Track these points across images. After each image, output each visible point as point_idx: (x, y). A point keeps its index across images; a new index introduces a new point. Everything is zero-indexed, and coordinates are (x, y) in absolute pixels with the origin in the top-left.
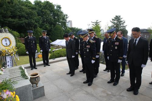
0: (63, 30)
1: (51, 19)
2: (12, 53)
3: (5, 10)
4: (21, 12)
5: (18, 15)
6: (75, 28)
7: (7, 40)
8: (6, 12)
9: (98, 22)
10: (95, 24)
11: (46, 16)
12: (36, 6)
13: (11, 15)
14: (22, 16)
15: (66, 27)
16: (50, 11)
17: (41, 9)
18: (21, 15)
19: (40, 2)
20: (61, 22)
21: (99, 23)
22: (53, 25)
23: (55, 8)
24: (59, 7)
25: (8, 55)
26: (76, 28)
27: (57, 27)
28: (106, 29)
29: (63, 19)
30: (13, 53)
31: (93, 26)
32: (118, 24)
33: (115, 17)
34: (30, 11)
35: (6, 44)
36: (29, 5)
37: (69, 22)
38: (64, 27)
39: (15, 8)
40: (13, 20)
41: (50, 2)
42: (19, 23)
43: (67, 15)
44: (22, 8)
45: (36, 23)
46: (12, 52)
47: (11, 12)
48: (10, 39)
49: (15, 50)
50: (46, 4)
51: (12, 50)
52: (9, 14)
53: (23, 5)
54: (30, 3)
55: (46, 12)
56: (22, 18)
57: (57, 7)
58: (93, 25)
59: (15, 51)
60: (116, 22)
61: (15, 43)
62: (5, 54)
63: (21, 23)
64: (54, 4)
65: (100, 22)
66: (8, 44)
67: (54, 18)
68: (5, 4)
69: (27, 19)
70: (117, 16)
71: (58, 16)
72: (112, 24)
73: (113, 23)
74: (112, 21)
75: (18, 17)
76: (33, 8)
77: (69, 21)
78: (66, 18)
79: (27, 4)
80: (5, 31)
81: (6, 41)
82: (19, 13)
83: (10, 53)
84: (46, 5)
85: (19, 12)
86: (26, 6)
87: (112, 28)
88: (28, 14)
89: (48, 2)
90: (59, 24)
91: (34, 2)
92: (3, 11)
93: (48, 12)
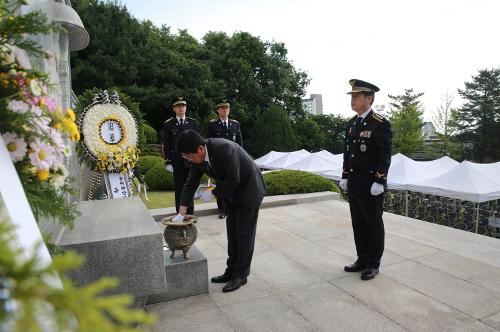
0: (292, 122)
1: (252, 86)
2: (126, 165)
3: (122, 64)
4: (165, 67)
5: (157, 77)
6: (332, 115)
7: (115, 126)
8: (124, 68)
9: (412, 95)
10: (403, 103)
11: (238, 77)
12: (209, 48)
13: (139, 75)
14: (168, 79)
15: (303, 114)
16: (252, 62)
17: (222, 57)
18: (163, 77)
19: (222, 36)
20: (285, 98)
21: (416, 100)
22: (258, 106)
23: (268, 52)
24: (280, 49)
25: (114, 171)
26: (336, 116)
27: (271, 114)
28: (444, 118)
29: (294, 88)
30: (129, 166)
31: (395, 109)
32: (491, 102)
33: (477, 74)
34: (191, 64)
35: (112, 137)
36: (189, 46)
37: (311, 99)
38: (294, 114)
39: (149, 57)
40: (142, 90)
41: (253, 36)
42: (158, 98)
43: (305, 76)
44: (169, 56)
45: (206, 100)
46: (124, 162)
47: (139, 68)
48: (124, 124)
49: (134, 157)
50: (238, 41)
51: (126, 157)
52: (134, 71)
53: (172, 48)
54: (192, 41)
55: (239, 65)
56: (166, 85)
57: (273, 50)
58: (396, 106)
59: (133, 161)
60: (481, 93)
61: (136, 136)
62: (106, 167)
63: (164, 99)
64: (264, 42)
65: (420, 95)
66: (117, 137)
67: (264, 85)
68: (124, 46)
69: (182, 87)
70: (484, 74)
71: (278, 78)
72: (467, 101)
73: (470, 97)
74: (464, 88)
75: (156, 80)
76: (202, 56)
77: (313, 97)
78: (303, 84)
79: (183, 43)
80: (112, 101)
81: (111, 128)
82: (159, 71)
83: (119, 165)
84: (240, 45)
85: (159, 65)
86: (182, 50)
87: (466, 114)
88: (183, 72)
89: (244, 36)
90: (279, 105)
91: (204, 38)
92: (118, 64)
93: (246, 66)
